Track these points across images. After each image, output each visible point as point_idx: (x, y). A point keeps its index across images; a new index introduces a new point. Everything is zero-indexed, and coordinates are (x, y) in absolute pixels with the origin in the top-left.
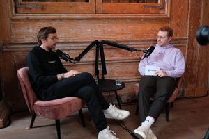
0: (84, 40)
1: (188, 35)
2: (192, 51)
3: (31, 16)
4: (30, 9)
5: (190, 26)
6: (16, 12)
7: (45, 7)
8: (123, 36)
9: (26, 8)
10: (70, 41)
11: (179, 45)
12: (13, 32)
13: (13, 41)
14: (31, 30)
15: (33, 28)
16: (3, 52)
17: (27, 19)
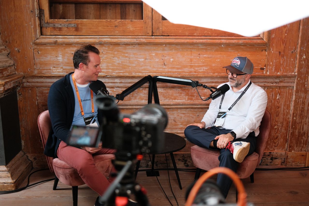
0: (134, 74)
1: (296, 70)
2: (303, 95)
3: (60, 39)
4: (60, 29)
5: (301, 56)
6: (42, 34)
7: (79, 26)
8: (192, 70)
9: (54, 28)
10: (114, 74)
11: (282, 84)
12: (37, 60)
13: (36, 72)
14: (60, 58)
15: (63, 55)
16: (23, 87)
17: (56, 43)
